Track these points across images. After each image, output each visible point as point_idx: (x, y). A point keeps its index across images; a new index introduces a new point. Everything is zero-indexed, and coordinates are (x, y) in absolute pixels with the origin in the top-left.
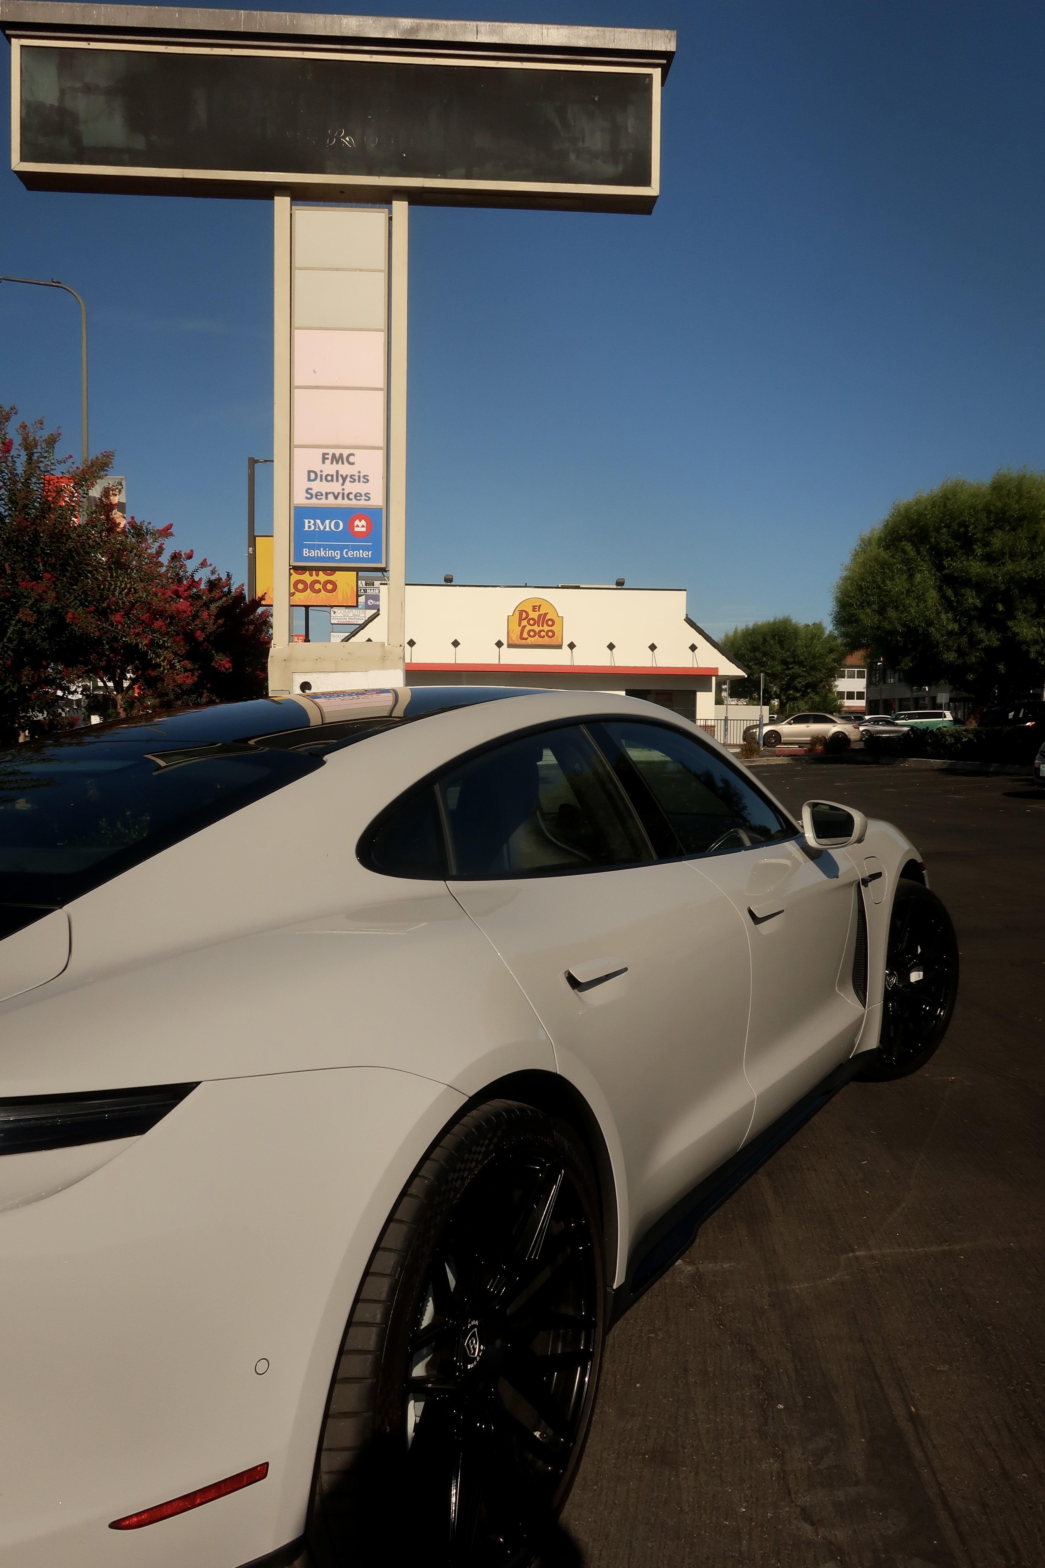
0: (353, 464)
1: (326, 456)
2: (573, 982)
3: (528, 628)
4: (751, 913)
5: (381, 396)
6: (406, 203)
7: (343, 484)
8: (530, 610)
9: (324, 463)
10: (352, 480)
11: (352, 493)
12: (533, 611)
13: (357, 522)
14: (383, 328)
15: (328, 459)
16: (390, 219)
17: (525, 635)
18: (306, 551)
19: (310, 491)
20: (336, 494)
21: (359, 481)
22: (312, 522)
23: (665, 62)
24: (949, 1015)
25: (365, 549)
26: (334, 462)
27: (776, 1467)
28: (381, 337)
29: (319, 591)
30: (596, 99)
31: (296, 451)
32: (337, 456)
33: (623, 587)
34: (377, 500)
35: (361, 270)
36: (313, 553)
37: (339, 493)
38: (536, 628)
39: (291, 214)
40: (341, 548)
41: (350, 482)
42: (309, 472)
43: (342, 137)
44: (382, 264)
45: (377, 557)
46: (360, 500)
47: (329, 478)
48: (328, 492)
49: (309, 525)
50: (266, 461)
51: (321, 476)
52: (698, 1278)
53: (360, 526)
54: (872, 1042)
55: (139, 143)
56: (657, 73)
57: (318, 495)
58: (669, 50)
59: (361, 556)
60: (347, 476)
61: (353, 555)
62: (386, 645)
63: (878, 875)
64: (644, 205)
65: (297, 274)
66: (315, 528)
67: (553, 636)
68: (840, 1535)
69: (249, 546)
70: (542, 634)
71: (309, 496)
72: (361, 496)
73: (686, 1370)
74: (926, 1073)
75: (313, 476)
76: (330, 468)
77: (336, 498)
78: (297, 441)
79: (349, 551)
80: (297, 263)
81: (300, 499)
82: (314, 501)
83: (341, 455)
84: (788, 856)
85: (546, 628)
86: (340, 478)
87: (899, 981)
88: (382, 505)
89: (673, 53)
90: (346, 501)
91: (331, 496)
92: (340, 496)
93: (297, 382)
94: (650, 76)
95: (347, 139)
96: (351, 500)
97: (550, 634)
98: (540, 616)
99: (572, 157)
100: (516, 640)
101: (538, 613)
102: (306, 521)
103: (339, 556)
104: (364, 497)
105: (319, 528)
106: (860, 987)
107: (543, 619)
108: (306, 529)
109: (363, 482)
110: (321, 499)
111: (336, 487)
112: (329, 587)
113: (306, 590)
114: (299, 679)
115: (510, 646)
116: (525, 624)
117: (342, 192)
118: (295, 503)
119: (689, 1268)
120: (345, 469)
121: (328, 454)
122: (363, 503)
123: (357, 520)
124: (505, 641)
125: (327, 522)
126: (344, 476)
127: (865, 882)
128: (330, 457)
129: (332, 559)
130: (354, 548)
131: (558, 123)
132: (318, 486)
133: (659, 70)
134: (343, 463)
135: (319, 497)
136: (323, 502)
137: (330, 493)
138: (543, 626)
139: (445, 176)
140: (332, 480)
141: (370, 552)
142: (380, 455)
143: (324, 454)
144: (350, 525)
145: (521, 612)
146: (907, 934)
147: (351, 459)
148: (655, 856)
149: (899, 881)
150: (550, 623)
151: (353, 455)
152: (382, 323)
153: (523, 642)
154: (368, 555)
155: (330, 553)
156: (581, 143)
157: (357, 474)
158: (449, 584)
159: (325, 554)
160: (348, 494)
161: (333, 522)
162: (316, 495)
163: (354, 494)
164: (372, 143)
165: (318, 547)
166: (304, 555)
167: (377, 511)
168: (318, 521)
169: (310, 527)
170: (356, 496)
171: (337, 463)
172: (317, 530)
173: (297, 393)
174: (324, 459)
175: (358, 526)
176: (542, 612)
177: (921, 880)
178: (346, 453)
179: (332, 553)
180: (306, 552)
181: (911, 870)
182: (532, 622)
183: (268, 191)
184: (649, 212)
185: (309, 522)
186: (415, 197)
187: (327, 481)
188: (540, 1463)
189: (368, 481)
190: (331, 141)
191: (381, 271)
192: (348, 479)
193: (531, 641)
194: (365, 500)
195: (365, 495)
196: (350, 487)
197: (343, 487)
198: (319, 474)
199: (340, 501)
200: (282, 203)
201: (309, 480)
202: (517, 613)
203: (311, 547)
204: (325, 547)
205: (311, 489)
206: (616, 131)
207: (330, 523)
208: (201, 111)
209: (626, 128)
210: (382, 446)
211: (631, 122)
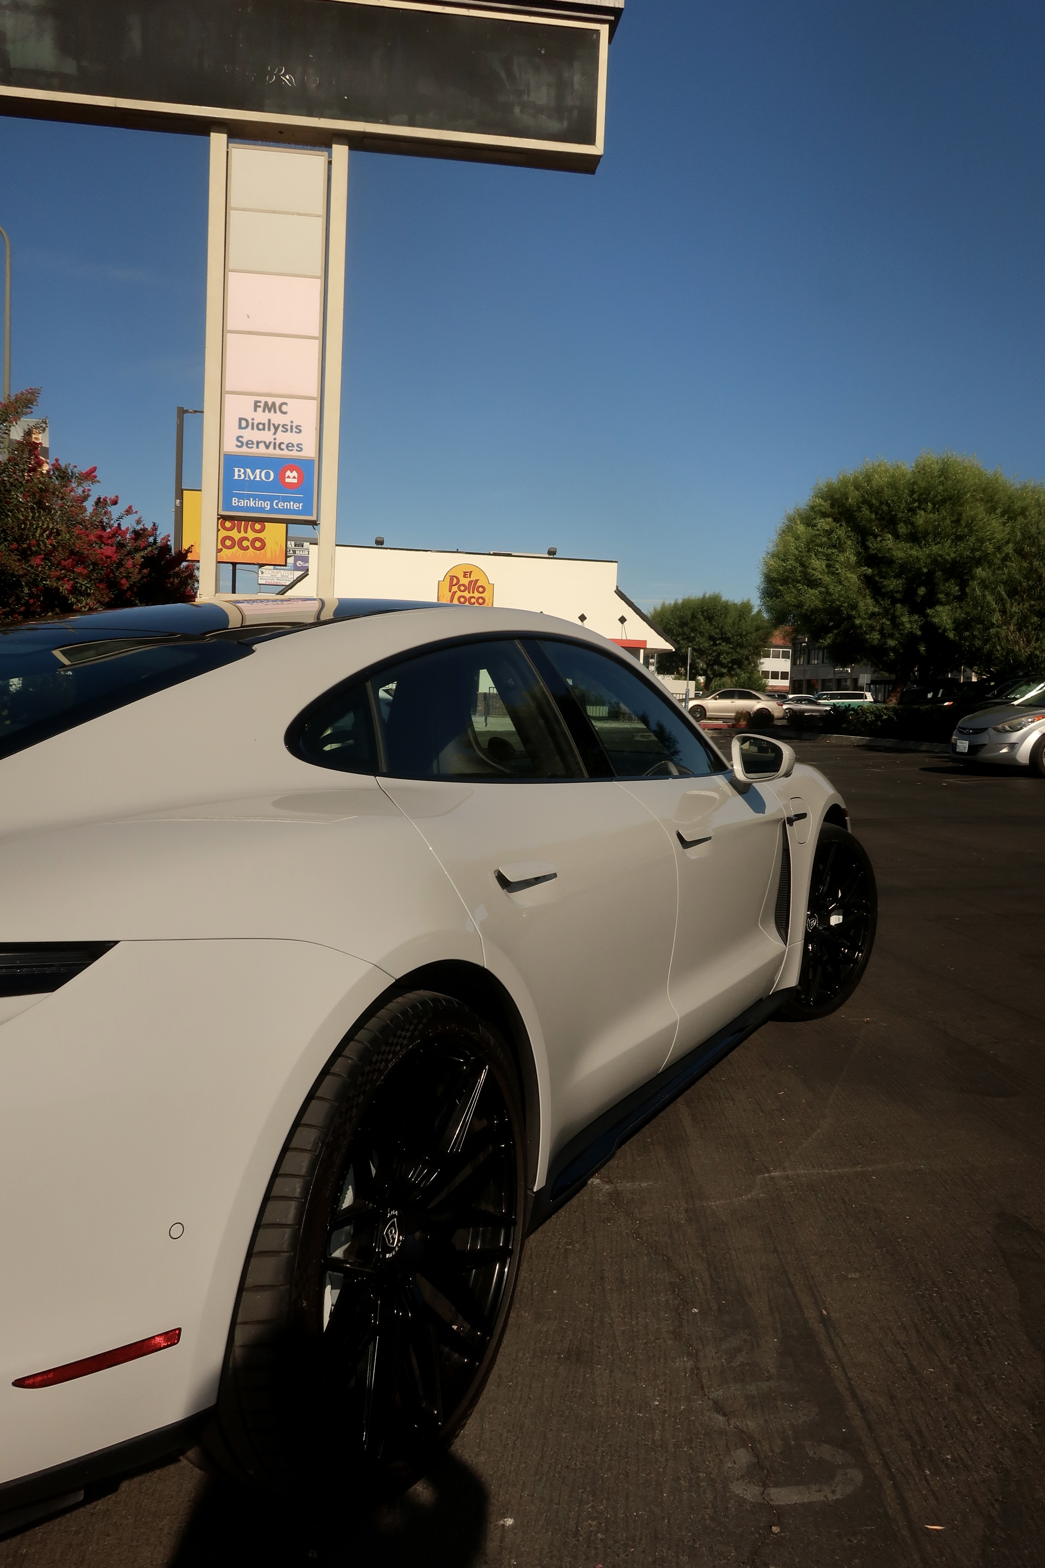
0: (285, 413)
1: (258, 404)
2: (502, 880)
3: (459, 594)
4: (679, 836)
5: (316, 345)
6: (346, 148)
7: (275, 433)
8: (461, 577)
9: (255, 410)
10: (284, 430)
11: (283, 443)
12: (464, 576)
13: (288, 473)
14: (319, 275)
15: (260, 407)
16: (330, 163)
17: (456, 601)
18: (235, 500)
19: (240, 439)
20: (267, 443)
21: (292, 431)
22: (242, 470)
23: (612, 18)
24: (866, 959)
25: (296, 500)
26: (267, 410)
27: (690, 1364)
28: (318, 284)
29: (247, 548)
30: (543, 52)
31: (228, 398)
32: (270, 405)
33: (555, 556)
34: (309, 452)
35: (298, 214)
36: (242, 502)
37: (270, 443)
38: (466, 594)
39: (227, 152)
40: (271, 499)
41: (282, 431)
42: (240, 419)
43: (282, 75)
44: (321, 210)
45: (307, 509)
46: (292, 450)
47: (261, 427)
48: (260, 440)
49: (238, 473)
50: (195, 412)
51: (253, 424)
52: (615, 1196)
53: (291, 477)
54: (792, 980)
55: (70, 67)
56: (604, 29)
57: (249, 444)
58: (617, 6)
59: (292, 508)
60: (279, 425)
61: (283, 506)
63: (802, 816)
64: (588, 164)
65: (233, 214)
66: (245, 477)
67: (483, 603)
68: (752, 1425)
69: (177, 498)
70: (473, 600)
71: (239, 444)
72: (293, 446)
73: (602, 1278)
74: (843, 1014)
75: (244, 424)
76: (261, 417)
77: (267, 447)
78: (228, 387)
79: (279, 502)
80: (233, 203)
81: (230, 446)
82: (244, 450)
83: (274, 404)
84: (717, 789)
85: (477, 595)
86: (272, 427)
87: (820, 923)
88: (314, 456)
89: (622, 9)
90: (278, 452)
91: (262, 445)
92: (272, 445)
93: (230, 326)
94: (597, 32)
95: (287, 77)
96: (282, 450)
97: (481, 601)
98: (471, 582)
99: (517, 110)
101: (469, 579)
102: (236, 469)
103: (269, 507)
104: (296, 448)
105: (249, 477)
106: (782, 924)
107: (474, 586)
108: (236, 477)
109: (296, 432)
110: (252, 447)
111: (267, 436)
112: (258, 544)
113: (234, 547)
116: (455, 590)
117: (281, 133)
118: (225, 450)
119: (607, 1187)
120: (277, 418)
121: (260, 402)
122: (294, 454)
123: (289, 471)
125: (258, 471)
126: (276, 425)
127: (790, 821)
128: (262, 405)
129: (262, 510)
130: (285, 499)
131: (503, 75)
132: (249, 434)
133: (607, 26)
134: (275, 412)
135: (250, 446)
136: (254, 451)
137: (261, 442)
138: (473, 593)
139: (387, 123)
140: (264, 429)
141: (301, 504)
142: (314, 405)
143: (256, 402)
144: (281, 476)
145: (452, 578)
146: (829, 878)
147: (284, 408)
148: (586, 774)
149: (823, 824)
150: (481, 590)
151: (286, 404)
152: (319, 270)
154: (299, 507)
155: (259, 503)
156: (526, 97)
157: (289, 424)
158: (380, 546)
159: (255, 504)
160: (280, 444)
161: (263, 473)
162: (247, 444)
163: (286, 444)
164: (313, 83)
165: (248, 497)
166: (233, 504)
167: (309, 462)
168: (248, 470)
169: (239, 476)
170: (287, 446)
171: (270, 411)
172: (247, 479)
173: (229, 337)
174: (256, 406)
175: (289, 477)
176: (473, 578)
177: (844, 825)
178: (278, 401)
179: (261, 503)
180: (235, 502)
181: (834, 815)
182: (462, 588)
183: (205, 127)
184: (592, 171)
185: (239, 471)
186: (356, 142)
187: (259, 429)
188: (456, 1355)
189: (300, 431)
190: (271, 78)
191: (319, 216)
192: (281, 428)
194: (297, 450)
195: (298, 445)
196: (281, 437)
197: (274, 436)
198: (250, 421)
199: (271, 451)
200: (218, 140)
201: (240, 427)
202: (448, 579)
203: (241, 497)
204: (255, 497)
205: (242, 437)
206: (562, 86)
207: (261, 473)
208: (136, 37)
209: (572, 84)
210: (316, 396)
211: (577, 78)
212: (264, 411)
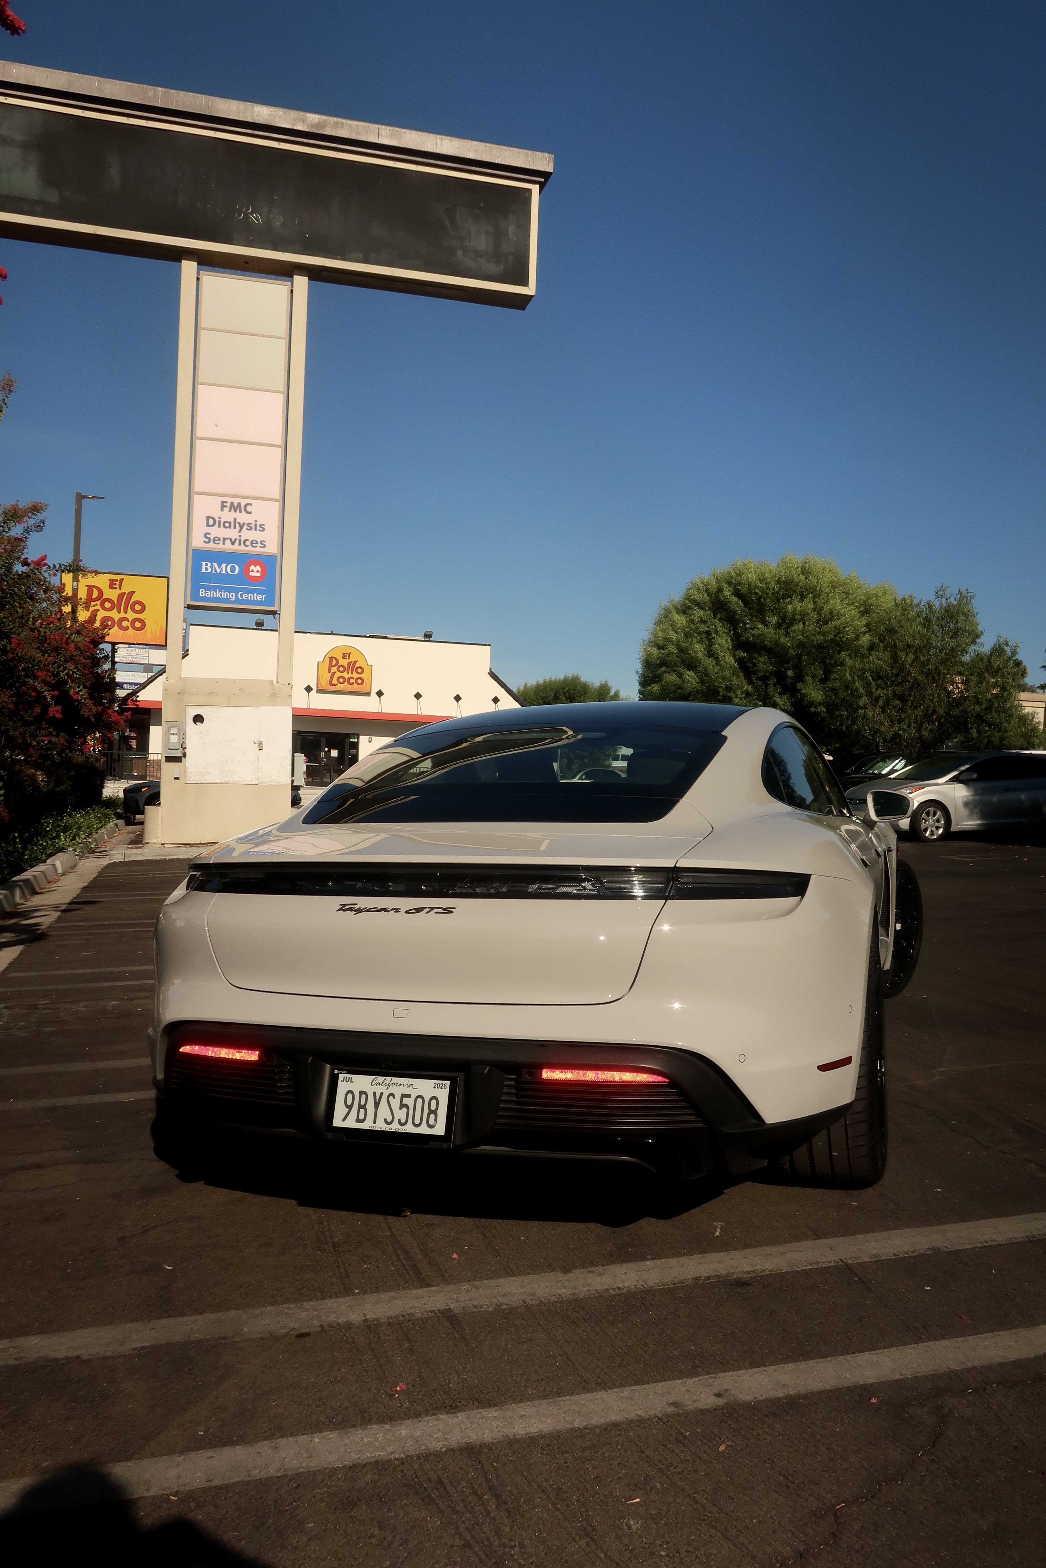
0: (250, 513)
1: (225, 504)
3: (338, 674)
5: (279, 452)
6: (307, 279)
7: (240, 531)
8: (340, 658)
9: (222, 510)
10: (249, 528)
11: (248, 540)
12: (343, 658)
13: (252, 567)
14: (282, 390)
15: (226, 507)
16: (292, 291)
17: (335, 681)
18: (202, 591)
19: (208, 536)
20: (233, 540)
21: (256, 529)
22: (209, 564)
23: (543, 180)
25: (259, 592)
26: (233, 510)
28: (280, 398)
29: (127, 628)
30: (482, 205)
31: (197, 498)
32: (236, 505)
33: (431, 639)
34: (272, 548)
35: (264, 336)
36: (209, 594)
37: (236, 539)
38: (345, 675)
39: (198, 279)
40: (236, 591)
41: (247, 529)
42: (208, 518)
43: (249, 213)
44: (284, 333)
45: (270, 600)
46: (256, 547)
47: (227, 525)
48: (226, 537)
49: (206, 567)
51: (219, 522)
53: (255, 571)
55: (53, 196)
56: (535, 189)
57: (216, 540)
58: (547, 170)
59: (255, 599)
60: (244, 524)
61: (248, 598)
62: (275, 683)
63: (891, 851)
64: (520, 302)
65: (203, 334)
66: (212, 570)
67: (362, 683)
69: (74, 581)
70: (352, 681)
71: (207, 540)
72: (257, 543)
75: (211, 522)
76: (228, 516)
77: (233, 543)
78: (197, 487)
79: (244, 593)
80: (203, 323)
81: (198, 542)
82: (211, 545)
83: (239, 504)
85: (355, 675)
86: (237, 525)
88: (276, 552)
89: (551, 173)
90: (243, 547)
91: (228, 542)
92: (237, 542)
93: (199, 433)
94: (530, 191)
95: (255, 215)
96: (247, 546)
97: (359, 681)
98: (349, 663)
99: (460, 253)
100: (325, 685)
101: (347, 661)
102: (204, 563)
103: (234, 598)
104: (259, 545)
105: (216, 570)
107: (352, 667)
108: (204, 570)
109: (259, 530)
110: (219, 543)
111: (233, 533)
113: (114, 626)
114: (192, 712)
115: (319, 691)
116: (334, 671)
117: (246, 262)
118: (193, 546)
120: (242, 517)
121: (226, 502)
122: (258, 550)
123: (253, 566)
124: (314, 687)
125: (224, 565)
126: (242, 524)
127: (888, 853)
128: (228, 505)
129: (227, 600)
130: (249, 591)
131: (447, 223)
132: (215, 532)
133: (538, 186)
134: (241, 512)
135: (216, 542)
136: (220, 547)
137: (227, 539)
138: (352, 674)
139: (344, 259)
140: (230, 527)
141: (264, 596)
142: (276, 506)
143: (223, 502)
144: (246, 570)
145: (331, 658)
147: (249, 508)
150: (360, 670)
151: (250, 504)
152: (282, 387)
153: (333, 688)
154: (262, 599)
155: (225, 595)
156: (467, 243)
157: (254, 523)
158: (260, 628)
159: (221, 595)
160: (245, 541)
161: (229, 567)
162: (214, 540)
163: (250, 541)
164: (278, 222)
165: (214, 589)
166: (201, 595)
167: (272, 558)
168: (215, 564)
169: (206, 569)
170: (252, 543)
171: (235, 511)
172: (214, 572)
173: (199, 444)
174: (223, 506)
175: (253, 571)
176: (352, 659)
178: (243, 502)
179: (227, 594)
180: (202, 593)
182: (341, 669)
183: (177, 255)
184: (523, 308)
185: (207, 565)
186: (315, 274)
187: (225, 527)
189: (264, 529)
190: (239, 215)
191: (282, 338)
192: (245, 527)
193: (340, 687)
194: (260, 547)
195: (261, 542)
196: (246, 534)
197: (240, 534)
198: (217, 520)
199: (236, 547)
200: (189, 267)
201: (208, 525)
202: (328, 660)
203: (208, 588)
204: (220, 589)
205: (209, 534)
206: (498, 235)
207: (226, 567)
208: (115, 174)
209: (508, 233)
210: (278, 498)
211: (512, 229)
212: (230, 511)
